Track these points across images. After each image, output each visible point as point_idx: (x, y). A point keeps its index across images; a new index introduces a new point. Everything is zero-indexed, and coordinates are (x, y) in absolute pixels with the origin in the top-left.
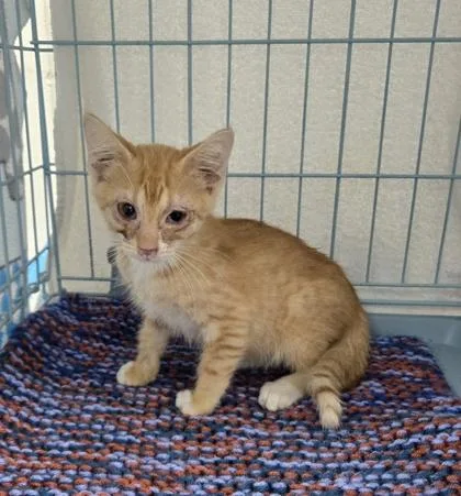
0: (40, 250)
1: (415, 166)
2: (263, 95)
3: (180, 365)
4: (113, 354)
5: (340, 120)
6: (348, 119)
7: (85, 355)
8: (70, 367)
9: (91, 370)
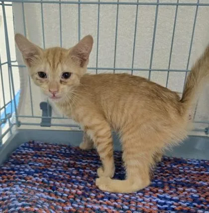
0: (6, 103)
1: (186, 65)
2: (115, 30)
3: (90, 173)
4: (55, 163)
5: (152, 43)
6: (155, 42)
7: (40, 164)
8: (33, 170)
9: (44, 172)
